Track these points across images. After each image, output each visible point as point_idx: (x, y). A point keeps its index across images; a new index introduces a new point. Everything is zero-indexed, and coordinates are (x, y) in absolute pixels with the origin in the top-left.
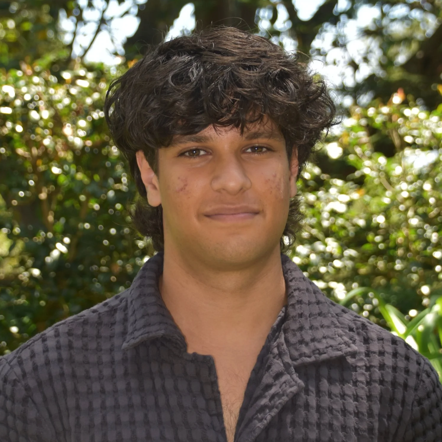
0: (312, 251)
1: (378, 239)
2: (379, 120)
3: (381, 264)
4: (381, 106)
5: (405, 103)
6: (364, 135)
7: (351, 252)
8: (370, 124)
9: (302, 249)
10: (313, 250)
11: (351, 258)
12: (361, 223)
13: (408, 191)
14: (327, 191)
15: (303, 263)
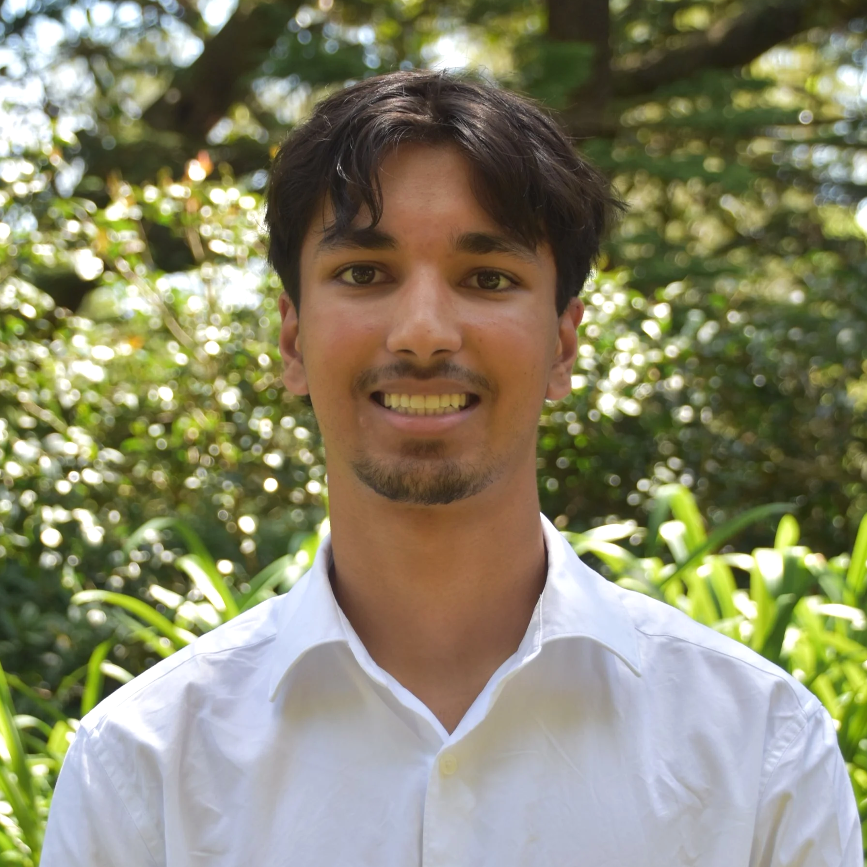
0: (44, 452)
1: (156, 430)
2: (166, 209)
3: (160, 477)
4: (169, 184)
5: (214, 178)
6: (133, 237)
7: (113, 455)
8: (147, 216)
9: (26, 449)
10: (46, 450)
11: (111, 466)
12: (130, 400)
13: (220, 343)
14: (68, 340)
15: (25, 475)
